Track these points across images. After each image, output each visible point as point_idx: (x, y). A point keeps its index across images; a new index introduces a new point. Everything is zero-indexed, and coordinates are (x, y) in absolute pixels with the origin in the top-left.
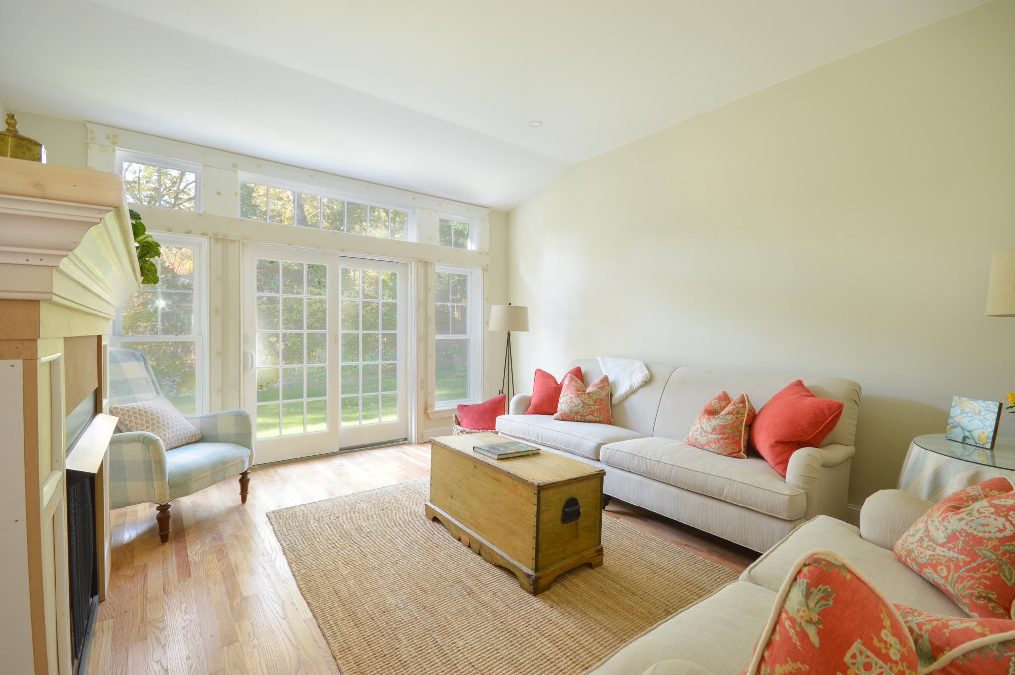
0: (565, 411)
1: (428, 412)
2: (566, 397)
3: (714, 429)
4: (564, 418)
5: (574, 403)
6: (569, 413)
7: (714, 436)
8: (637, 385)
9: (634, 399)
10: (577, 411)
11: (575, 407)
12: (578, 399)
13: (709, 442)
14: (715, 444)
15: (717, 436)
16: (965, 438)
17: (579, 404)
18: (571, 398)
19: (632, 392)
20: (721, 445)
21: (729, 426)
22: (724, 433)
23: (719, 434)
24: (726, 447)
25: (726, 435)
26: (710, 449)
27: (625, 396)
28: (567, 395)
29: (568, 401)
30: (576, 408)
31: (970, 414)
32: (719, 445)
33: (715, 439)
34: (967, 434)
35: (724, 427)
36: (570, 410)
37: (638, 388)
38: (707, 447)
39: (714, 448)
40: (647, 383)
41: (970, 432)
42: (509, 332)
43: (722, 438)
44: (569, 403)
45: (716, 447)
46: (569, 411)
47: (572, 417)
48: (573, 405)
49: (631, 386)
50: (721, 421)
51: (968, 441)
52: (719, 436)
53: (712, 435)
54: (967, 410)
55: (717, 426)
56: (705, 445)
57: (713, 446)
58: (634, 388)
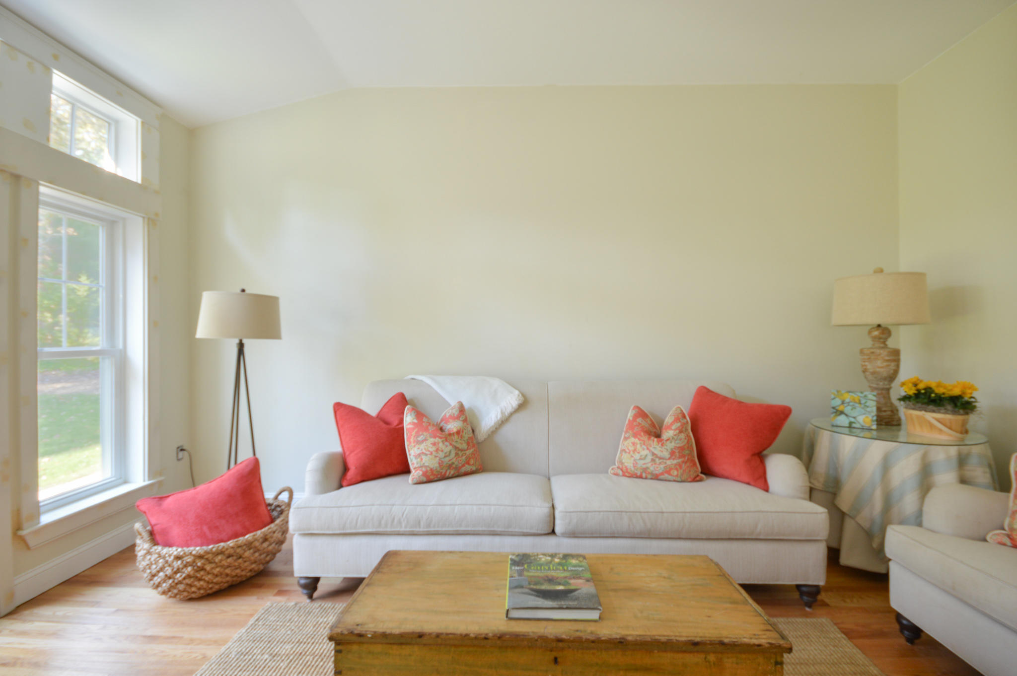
0: (432, 467)
1: (22, 533)
2: (424, 444)
3: (672, 453)
4: (432, 478)
5: (442, 451)
6: (438, 469)
7: (675, 462)
8: (509, 410)
9: (507, 430)
10: (450, 462)
11: (445, 457)
12: (447, 443)
13: (668, 469)
14: (677, 470)
15: (678, 461)
16: (851, 423)
17: (450, 452)
18: (434, 444)
19: (504, 421)
20: (684, 471)
21: (686, 447)
22: (683, 456)
23: (680, 458)
24: (690, 471)
25: (686, 458)
26: (670, 478)
27: (494, 429)
28: (426, 440)
29: (431, 450)
30: (447, 459)
31: (851, 404)
32: (682, 471)
33: (676, 465)
34: (853, 420)
35: (682, 449)
36: (439, 463)
37: (511, 414)
38: (666, 476)
39: (677, 476)
40: (522, 406)
41: (854, 418)
42: (241, 341)
43: (683, 462)
44: (434, 453)
45: (679, 474)
46: (438, 465)
47: (443, 473)
48: (441, 455)
49: (502, 413)
50: (677, 442)
51: (854, 425)
52: (680, 460)
53: (672, 461)
54: (847, 400)
55: (675, 449)
56: (662, 474)
57: (675, 473)
58: (506, 414)
